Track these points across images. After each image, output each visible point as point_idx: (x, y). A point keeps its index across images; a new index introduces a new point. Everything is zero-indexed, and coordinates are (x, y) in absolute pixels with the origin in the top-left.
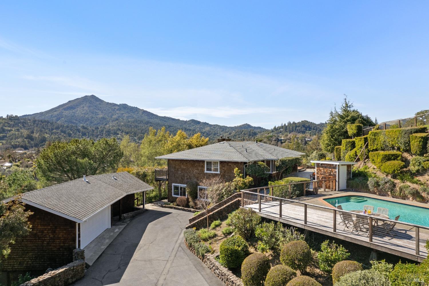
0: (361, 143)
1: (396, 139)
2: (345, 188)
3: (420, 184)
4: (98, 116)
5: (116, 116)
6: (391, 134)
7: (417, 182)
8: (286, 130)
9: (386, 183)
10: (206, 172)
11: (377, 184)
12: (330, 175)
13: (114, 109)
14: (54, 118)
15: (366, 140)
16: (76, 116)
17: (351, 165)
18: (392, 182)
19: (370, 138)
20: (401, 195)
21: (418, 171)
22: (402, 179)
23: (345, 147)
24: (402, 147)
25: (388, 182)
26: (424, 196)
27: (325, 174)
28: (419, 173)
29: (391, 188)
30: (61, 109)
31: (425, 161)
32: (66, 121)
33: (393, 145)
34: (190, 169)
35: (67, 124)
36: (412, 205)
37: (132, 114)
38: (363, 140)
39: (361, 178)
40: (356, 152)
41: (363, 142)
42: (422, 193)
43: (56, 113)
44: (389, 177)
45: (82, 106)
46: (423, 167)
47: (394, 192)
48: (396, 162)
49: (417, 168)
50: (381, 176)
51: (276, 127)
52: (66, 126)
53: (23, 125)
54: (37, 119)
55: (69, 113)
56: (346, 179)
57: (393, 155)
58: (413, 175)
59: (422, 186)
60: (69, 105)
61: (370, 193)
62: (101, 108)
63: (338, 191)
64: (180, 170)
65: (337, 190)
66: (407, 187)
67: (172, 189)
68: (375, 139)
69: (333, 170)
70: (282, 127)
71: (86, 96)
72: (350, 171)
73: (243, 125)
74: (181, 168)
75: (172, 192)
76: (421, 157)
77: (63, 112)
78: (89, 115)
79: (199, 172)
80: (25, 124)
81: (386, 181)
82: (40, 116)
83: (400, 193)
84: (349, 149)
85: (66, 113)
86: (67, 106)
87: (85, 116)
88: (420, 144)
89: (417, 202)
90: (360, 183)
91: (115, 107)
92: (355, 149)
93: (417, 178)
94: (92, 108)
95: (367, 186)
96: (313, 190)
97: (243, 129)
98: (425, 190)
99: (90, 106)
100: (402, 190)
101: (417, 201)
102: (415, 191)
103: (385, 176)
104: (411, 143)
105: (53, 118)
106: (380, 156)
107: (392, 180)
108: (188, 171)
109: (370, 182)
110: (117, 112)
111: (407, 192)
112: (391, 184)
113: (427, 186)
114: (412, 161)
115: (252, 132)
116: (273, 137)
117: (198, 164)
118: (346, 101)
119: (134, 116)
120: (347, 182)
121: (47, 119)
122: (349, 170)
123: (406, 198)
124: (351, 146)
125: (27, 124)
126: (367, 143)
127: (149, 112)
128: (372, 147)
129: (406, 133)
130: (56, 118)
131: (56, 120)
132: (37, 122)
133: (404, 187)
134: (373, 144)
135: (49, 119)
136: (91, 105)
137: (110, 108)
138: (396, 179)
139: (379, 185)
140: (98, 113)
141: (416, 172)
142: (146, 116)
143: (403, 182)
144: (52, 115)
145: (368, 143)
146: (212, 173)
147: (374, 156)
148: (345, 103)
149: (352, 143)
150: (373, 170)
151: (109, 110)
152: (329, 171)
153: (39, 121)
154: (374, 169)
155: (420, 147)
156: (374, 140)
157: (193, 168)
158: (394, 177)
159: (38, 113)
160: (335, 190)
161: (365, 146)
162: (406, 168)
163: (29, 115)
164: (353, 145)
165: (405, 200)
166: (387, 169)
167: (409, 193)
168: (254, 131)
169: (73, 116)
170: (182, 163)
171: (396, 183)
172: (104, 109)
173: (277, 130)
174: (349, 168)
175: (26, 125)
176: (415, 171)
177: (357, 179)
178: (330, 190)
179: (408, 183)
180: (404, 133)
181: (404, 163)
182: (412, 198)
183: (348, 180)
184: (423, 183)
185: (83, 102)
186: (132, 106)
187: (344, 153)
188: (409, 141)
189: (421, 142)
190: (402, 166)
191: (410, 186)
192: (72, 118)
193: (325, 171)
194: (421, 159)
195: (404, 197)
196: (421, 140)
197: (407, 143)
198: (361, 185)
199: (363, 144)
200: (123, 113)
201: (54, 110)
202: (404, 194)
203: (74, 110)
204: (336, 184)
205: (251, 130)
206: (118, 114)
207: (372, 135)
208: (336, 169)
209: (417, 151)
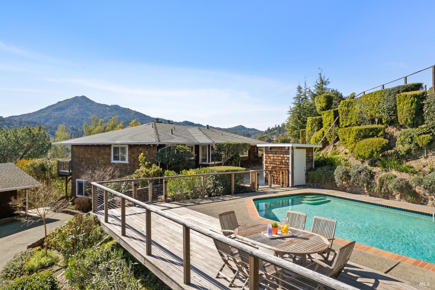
0: (330, 119)
1: (376, 105)
2: (304, 182)
3: (412, 172)
4: (88, 117)
5: (107, 117)
6: (369, 99)
7: (408, 169)
8: (280, 131)
9: (360, 172)
10: (113, 161)
11: (347, 175)
12: (281, 163)
13: (105, 110)
14: (43, 119)
15: (336, 114)
16: (65, 117)
17: (312, 148)
18: (368, 170)
19: (341, 110)
20: (382, 192)
21: (408, 152)
22: (384, 166)
23: (310, 127)
24: (385, 117)
25: (363, 170)
26: (419, 192)
27: (275, 163)
28: (409, 155)
29: (367, 180)
30: (50, 110)
31: (421, 134)
32: (54, 123)
33: (372, 116)
34: (95, 158)
35: (55, 125)
36: (399, 207)
37: (124, 115)
38: (332, 113)
39: (325, 168)
40: (323, 132)
41: (333, 116)
42: (415, 188)
43: (44, 114)
44: (366, 164)
45: (72, 107)
46: (417, 144)
47: (371, 186)
48: (375, 139)
49: (407, 147)
50: (355, 163)
51: (270, 129)
52: (54, 128)
53: (9, 127)
54: (23, 120)
55: (59, 115)
56: (305, 169)
57: (372, 130)
58: (401, 158)
59: (415, 175)
60: (59, 106)
61: (337, 190)
62: (91, 109)
63: (292, 187)
64: (84, 160)
65: (290, 185)
66: (391, 178)
67: (76, 187)
68: (349, 111)
69: (285, 156)
70: (276, 129)
71: (76, 97)
72: (311, 158)
73: (237, 127)
74: (85, 158)
75: (76, 191)
76: (414, 129)
77: (52, 113)
78: (79, 116)
79: (105, 162)
80: (11, 125)
81: (359, 170)
82: (28, 118)
83: (381, 187)
84: (316, 129)
85: (56, 114)
86: (56, 107)
87: (75, 118)
88: (413, 107)
89: (407, 203)
90: (323, 175)
91: (106, 108)
92: (323, 129)
93: (408, 164)
94: (82, 110)
95: (333, 179)
96: (249, 186)
97: (237, 131)
98: (420, 182)
99: (80, 107)
100: (383, 183)
101: (406, 200)
102: (403, 183)
103: (360, 163)
104: (398, 108)
105: (41, 120)
106: (353, 134)
107: (370, 168)
108: (92, 162)
109: (338, 172)
110: (109, 113)
111: (390, 186)
112: (366, 173)
113: (424, 175)
114: (400, 136)
115: (246, 133)
116: (265, 137)
117: (104, 151)
118: (321, 77)
119: (126, 117)
120: (307, 174)
121: (34, 120)
122: (310, 155)
123: (390, 196)
124: (318, 125)
125: (13, 126)
126: (337, 117)
127: (142, 114)
128: (344, 122)
129: (390, 95)
130: (44, 119)
131: (44, 121)
132: (23, 123)
133: (387, 178)
134: (345, 118)
135: (37, 120)
136: (82, 106)
137: (101, 109)
138: (376, 166)
139: (349, 177)
140: (89, 115)
141: (406, 154)
142: (139, 118)
143: (386, 171)
144: (40, 117)
145: (339, 117)
146: (120, 164)
147: (345, 133)
148: (320, 79)
149: (319, 121)
150: (344, 155)
151: (100, 111)
152: (280, 158)
153: (26, 122)
154: (346, 154)
155: (412, 111)
156: (347, 113)
157: (99, 157)
158: (372, 164)
159: (25, 114)
160: (288, 186)
161: (334, 123)
162: (391, 149)
163: (16, 116)
164: (320, 124)
165: (388, 199)
166: (361, 151)
167: (394, 187)
168: (248, 132)
169: (62, 118)
170: (86, 151)
171: (375, 173)
172: (95, 110)
173: (271, 131)
174: (310, 153)
175: (11, 127)
176: (405, 152)
177: (321, 168)
178: (280, 186)
179: (394, 172)
180: (387, 94)
181: (387, 141)
182: (400, 196)
183: (309, 170)
184: (418, 171)
185: (73, 103)
186: (123, 107)
187: (309, 136)
188: (396, 106)
189: (414, 104)
190: (383, 145)
191: (396, 177)
192: (61, 120)
193: (275, 158)
194: (413, 131)
195: (388, 195)
196: (414, 101)
197: (391, 109)
198: (325, 177)
199: (333, 119)
200: (115, 114)
201: (42, 112)
202: (387, 189)
203: (63, 111)
204: (288, 176)
205: (245, 132)
206: (109, 115)
207: (345, 106)
208: (289, 154)
209: (407, 120)
